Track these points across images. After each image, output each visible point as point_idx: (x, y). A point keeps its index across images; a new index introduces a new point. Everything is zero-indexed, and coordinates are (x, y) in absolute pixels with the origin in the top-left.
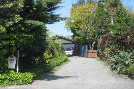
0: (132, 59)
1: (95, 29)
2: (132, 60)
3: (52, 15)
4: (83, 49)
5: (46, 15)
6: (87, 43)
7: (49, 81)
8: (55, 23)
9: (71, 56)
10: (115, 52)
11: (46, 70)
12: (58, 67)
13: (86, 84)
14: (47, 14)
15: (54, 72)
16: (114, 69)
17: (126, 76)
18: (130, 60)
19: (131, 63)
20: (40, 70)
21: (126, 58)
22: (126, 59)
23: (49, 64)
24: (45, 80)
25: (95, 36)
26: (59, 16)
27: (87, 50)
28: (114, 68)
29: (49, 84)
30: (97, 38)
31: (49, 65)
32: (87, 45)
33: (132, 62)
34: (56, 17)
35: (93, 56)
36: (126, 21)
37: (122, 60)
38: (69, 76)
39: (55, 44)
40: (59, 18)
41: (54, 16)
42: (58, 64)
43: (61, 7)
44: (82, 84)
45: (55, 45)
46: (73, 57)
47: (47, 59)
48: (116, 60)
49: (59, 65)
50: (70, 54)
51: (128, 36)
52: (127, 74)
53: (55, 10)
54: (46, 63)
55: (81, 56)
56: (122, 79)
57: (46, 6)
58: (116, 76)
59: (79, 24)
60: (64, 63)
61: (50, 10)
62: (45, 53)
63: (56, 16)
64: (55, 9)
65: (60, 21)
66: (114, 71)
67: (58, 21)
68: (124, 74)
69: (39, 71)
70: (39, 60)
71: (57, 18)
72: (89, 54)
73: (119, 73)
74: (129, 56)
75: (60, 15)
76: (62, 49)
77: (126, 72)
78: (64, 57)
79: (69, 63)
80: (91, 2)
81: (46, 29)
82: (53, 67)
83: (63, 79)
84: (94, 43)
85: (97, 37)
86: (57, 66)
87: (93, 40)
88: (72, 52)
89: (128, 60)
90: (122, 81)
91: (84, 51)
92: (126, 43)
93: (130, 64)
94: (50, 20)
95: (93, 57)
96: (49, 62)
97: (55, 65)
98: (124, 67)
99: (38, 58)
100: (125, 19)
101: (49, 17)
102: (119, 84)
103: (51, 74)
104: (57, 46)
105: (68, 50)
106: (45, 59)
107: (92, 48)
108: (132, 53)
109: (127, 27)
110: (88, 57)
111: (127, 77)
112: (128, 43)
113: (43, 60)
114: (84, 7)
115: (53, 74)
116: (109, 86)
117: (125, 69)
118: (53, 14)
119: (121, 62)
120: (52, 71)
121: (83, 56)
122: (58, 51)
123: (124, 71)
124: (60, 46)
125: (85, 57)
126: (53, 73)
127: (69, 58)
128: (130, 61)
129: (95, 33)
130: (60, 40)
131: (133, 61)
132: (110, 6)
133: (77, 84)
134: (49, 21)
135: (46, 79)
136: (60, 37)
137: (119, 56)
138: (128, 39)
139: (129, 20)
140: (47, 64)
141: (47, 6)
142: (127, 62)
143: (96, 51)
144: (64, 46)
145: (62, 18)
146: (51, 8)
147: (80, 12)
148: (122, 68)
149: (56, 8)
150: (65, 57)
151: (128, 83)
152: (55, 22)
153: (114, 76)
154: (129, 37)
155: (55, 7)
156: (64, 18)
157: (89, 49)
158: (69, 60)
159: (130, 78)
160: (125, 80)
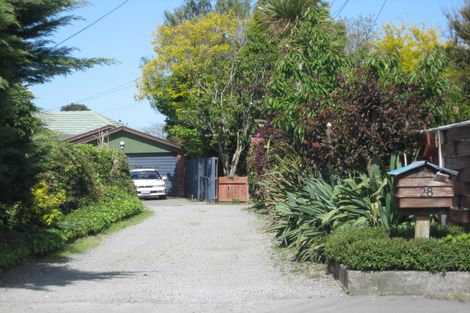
0: (341, 207)
1: (239, 103)
2: (342, 211)
3: (40, 49)
4: (201, 174)
5: (11, 49)
6: (213, 152)
7: (37, 292)
8: (51, 78)
9: (161, 198)
10: (296, 181)
11: (37, 251)
12: (93, 237)
13: (168, 298)
14: (17, 45)
15: (72, 256)
16: (289, 244)
17: (322, 266)
18: (335, 210)
19: (340, 219)
20: (13, 250)
21: (324, 202)
22: (322, 208)
23: (56, 227)
24: (23, 287)
25: (241, 127)
26: (67, 55)
27: (213, 178)
28: (288, 238)
29: (35, 302)
30: (249, 133)
31: (53, 231)
32: (214, 158)
33: (342, 215)
34: (56, 58)
35: (236, 198)
36: (328, 69)
37: (311, 210)
38: (120, 270)
39: (95, 155)
40: (66, 59)
41: (47, 52)
42: (97, 227)
43: (73, 21)
44: (153, 301)
45: (96, 160)
46: (170, 201)
47: (48, 211)
48: (293, 210)
49: (99, 231)
50: (155, 192)
51: (329, 125)
52: (323, 260)
53: (49, 30)
54: (43, 225)
55: (195, 197)
56: (302, 277)
57: (11, 19)
58: (288, 267)
59: (185, 86)
60: (122, 223)
61: (33, 33)
62: (41, 187)
63: (56, 52)
64: (49, 26)
65: (69, 72)
66: (286, 251)
67: (64, 71)
68: (316, 260)
69: (8, 256)
70: (19, 216)
71: (60, 60)
72: (223, 189)
73: (298, 258)
74: (333, 197)
75: (70, 49)
76: (124, 174)
77: (320, 251)
78: (126, 202)
79: (141, 222)
80: (230, 5)
81: (32, 101)
82: (71, 240)
83: (92, 282)
84: (239, 151)
85: (251, 128)
86: (92, 233)
87: (233, 140)
88: (163, 183)
89: (329, 211)
90: (300, 288)
91: (205, 182)
92: (323, 148)
93: (335, 223)
94: (33, 69)
95: (235, 202)
96: (55, 219)
97: (84, 233)
98: (313, 236)
99: (16, 206)
100: (323, 64)
101: (28, 57)
102: (286, 298)
103: (56, 265)
104: (104, 164)
105: (152, 176)
106: (42, 209)
107: (234, 169)
108: (343, 183)
109: (331, 92)
110: (217, 201)
111: (323, 273)
112: (328, 150)
113: (34, 213)
114: (203, 23)
115: (63, 265)
116: (250, 304)
117: (319, 243)
118: (47, 46)
119: (307, 216)
120: (63, 254)
121: (203, 198)
122: (107, 181)
123: (315, 251)
124: (115, 161)
125: (209, 201)
126: (65, 260)
127: (148, 205)
128: (336, 214)
129: (241, 115)
130: (122, 143)
131: (345, 214)
132: (278, 18)
133: (135, 302)
134: (31, 73)
135: (31, 282)
136: (122, 133)
137: (305, 197)
138: (328, 132)
139: (335, 68)
140: (49, 227)
141: (18, 18)
142: (325, 218)
143: (244, 179)
144: (131, 161)
145: (77, 61)
146: (36, 24)
147: (188, 41)
148: (310, 237)
149: (55, 23)
150: (128, 203)
151: (318, 293)
152: (52, 75)
153: (278, 268)
154: (333, 126)
155: (49, 19)
156: (84, 60)
157: (221, 174)
158: (147, 212)
159: (330, 276)
160: (312, 281)
